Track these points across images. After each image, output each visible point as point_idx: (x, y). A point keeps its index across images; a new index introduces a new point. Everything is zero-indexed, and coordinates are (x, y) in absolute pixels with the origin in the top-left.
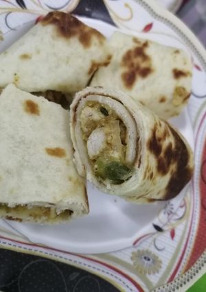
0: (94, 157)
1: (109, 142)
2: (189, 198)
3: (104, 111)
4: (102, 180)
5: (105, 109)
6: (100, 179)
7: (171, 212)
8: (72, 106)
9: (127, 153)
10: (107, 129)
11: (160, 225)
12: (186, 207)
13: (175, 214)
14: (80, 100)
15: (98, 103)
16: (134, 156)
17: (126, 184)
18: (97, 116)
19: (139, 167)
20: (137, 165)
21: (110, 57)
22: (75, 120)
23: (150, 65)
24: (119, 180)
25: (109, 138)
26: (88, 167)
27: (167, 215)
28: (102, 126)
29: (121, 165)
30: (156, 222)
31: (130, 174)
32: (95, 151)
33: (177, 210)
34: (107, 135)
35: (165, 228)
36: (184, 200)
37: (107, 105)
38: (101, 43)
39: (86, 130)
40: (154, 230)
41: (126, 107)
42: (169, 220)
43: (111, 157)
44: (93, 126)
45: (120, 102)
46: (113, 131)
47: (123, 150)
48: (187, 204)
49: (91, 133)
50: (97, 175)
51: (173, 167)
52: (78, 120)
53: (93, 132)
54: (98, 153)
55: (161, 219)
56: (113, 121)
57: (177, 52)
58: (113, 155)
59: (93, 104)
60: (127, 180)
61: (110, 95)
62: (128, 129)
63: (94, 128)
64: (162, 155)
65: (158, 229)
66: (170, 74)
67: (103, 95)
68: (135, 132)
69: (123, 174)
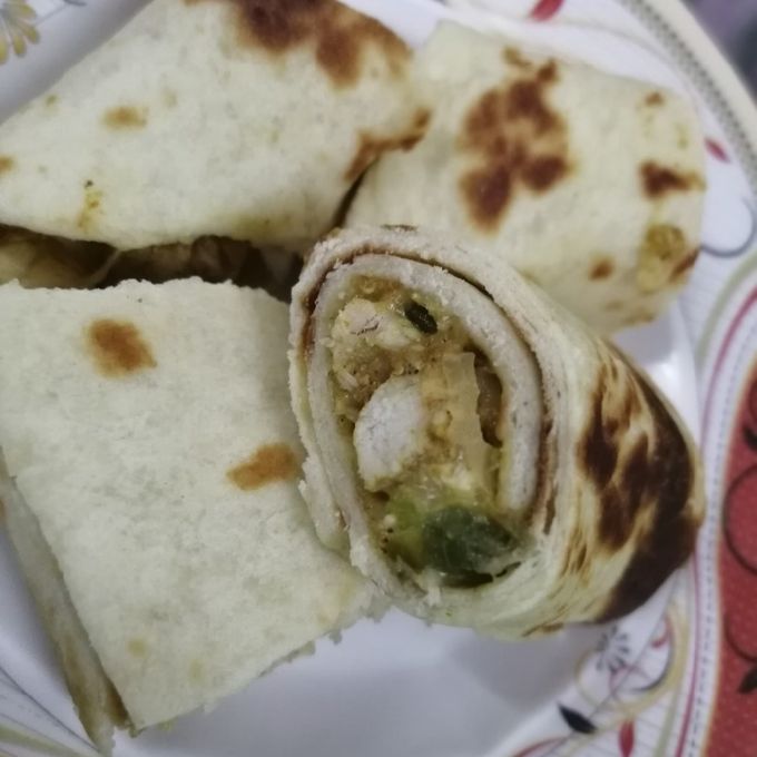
0: (380, 481)
1: (439, 432)
2: (682, 612)
3: (419, 315)
4: (409, 570)
5: (423, 310)
6: (401, 565)
7: (623, 664)
8: (299, 289)
9: (503, 476)
10: (431, 386)
11: (585, 711)
12: (672, 645)
13: (634, 669)
14: (330, 269)
15: (398, 285)
16: (530, 488)
17: (498, 591)
18: (395, 333)
19: (547, 530)
20: (539, 525)
21: (423, 119)
22: (308, 339)
23: (564, 147)
24: (474, 572)
25: (440, 419)
26: (357, 517)
27: (606, 673)
28: (413, 371)
29: (481, 519)
30: (571, 698)
31: (515, 557)
32: (387, 464)
33: (643, 654)
34: (431, 404)
35: (601, 720)
36: (666, 618)
37: (434, 298)
38: (396, 71)
39: (349, 381)
40: (563, 729)
41: (502, 311)
42: (614, 693)
43: (445, 487)
44: (380, 367)
45: (481, 289)
46: (451, 392)
47: (489, 463)
48: (677, 632)
49: (370, 395)
50: (391, 550)
51: (645, 519)
52: (321, 341)
53: (379, 392)
54: (396, 468)
55: (587, 688)
56: (452, 355)
57: (655, 99)
58: (451, 482)
59: (379, 290)
60: (504, 573)
61: (440, 258)
62: (508, 389)
63: (383, 376)
64: (616, 478)
65: (578, 723)
66: (631, 180)
67: (416, 258)
68: (535, 404)
69: (489, 556)
